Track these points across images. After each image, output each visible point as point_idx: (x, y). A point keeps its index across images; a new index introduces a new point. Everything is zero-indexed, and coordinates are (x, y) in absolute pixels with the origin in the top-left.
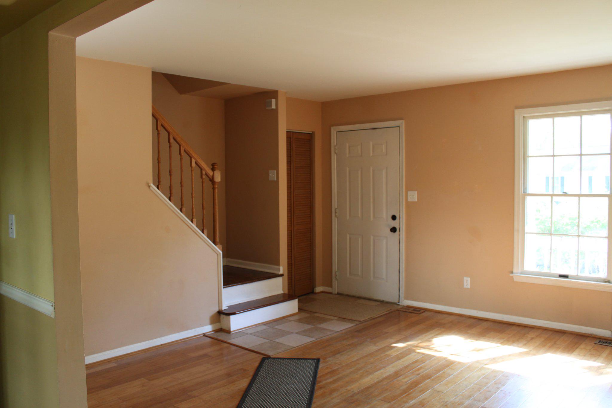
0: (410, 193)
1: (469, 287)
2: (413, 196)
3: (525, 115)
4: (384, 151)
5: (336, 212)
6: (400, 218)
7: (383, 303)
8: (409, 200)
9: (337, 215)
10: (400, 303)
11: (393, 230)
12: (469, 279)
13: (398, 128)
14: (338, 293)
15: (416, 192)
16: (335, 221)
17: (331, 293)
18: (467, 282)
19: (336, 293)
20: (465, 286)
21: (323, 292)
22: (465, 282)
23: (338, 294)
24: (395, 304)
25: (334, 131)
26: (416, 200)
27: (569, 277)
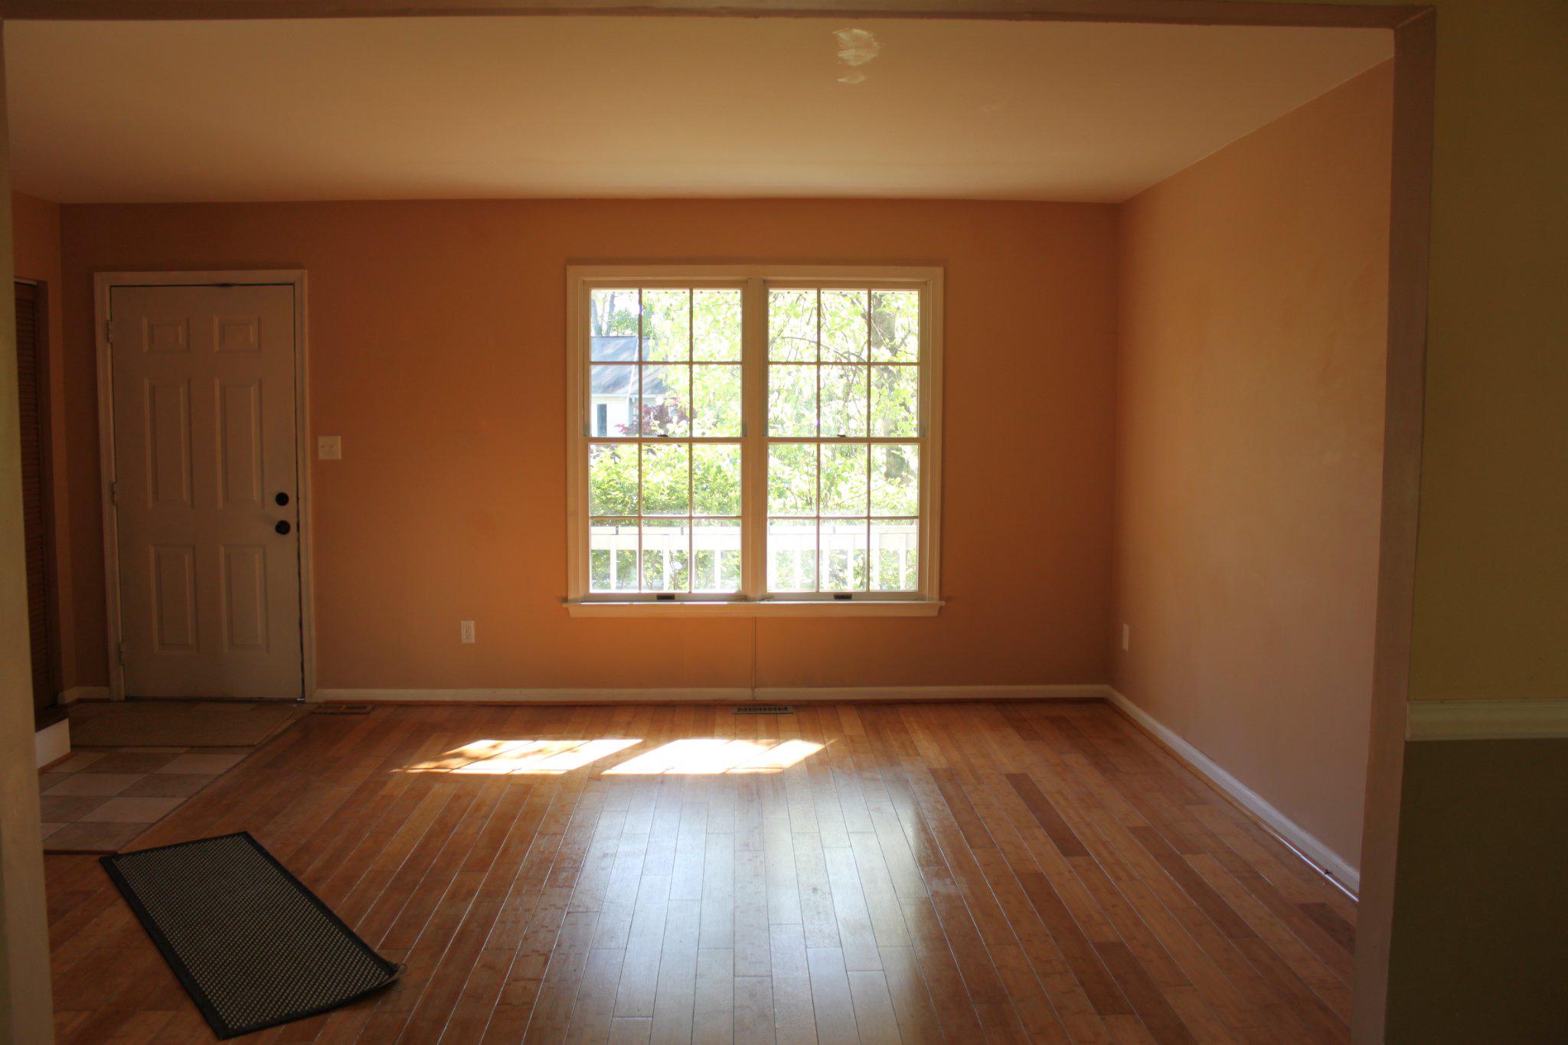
0: (322, 440)
1: (473, 640)
2: (332, 447)
3: (587, 279)
4: (252, 340)
5: (114, 493)
6: (298, 499)
7: (261, 703)
8: (322, 456)
9: (116, 498)
10: (307, 699)
11: (283, 528)
12: (472, 624)
13: (292, 286)
14: (126, 697)
15: (339, 438)
16: (110, 514)
17: (108, 701)
18: (469, 631)
19: (123, 698)
20: (464, 640)
21: (80, 701)
22: (464, 631)
23: (128, 699)
24: (295, 701)
25: (102, 283)
26: (340, 457)
27: (676, 598)
